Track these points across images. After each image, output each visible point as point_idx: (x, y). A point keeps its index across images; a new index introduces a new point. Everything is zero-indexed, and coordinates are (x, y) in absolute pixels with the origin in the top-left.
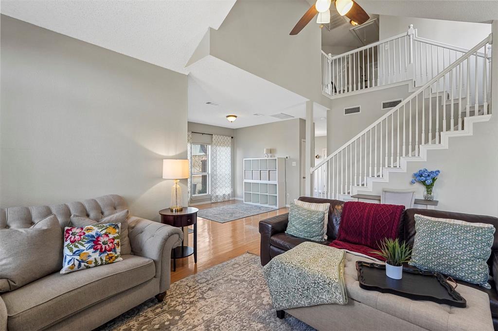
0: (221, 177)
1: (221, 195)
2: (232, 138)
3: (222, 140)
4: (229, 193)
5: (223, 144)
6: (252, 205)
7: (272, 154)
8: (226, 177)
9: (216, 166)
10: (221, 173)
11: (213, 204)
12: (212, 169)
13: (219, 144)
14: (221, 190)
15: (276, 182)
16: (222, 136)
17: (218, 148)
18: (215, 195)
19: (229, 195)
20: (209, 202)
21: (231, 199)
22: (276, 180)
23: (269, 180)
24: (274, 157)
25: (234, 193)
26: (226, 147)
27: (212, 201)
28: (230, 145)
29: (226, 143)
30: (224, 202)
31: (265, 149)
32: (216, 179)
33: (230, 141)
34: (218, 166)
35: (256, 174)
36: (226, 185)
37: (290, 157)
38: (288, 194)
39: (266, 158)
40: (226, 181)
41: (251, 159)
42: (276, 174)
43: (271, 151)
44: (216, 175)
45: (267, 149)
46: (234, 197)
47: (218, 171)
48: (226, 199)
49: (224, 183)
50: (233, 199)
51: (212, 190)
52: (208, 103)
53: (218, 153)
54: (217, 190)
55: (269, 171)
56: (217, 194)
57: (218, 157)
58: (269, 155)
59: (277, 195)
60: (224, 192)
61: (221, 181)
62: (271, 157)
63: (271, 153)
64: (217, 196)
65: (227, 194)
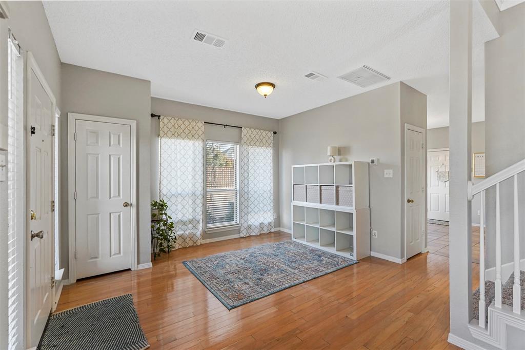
0: (256, 196)
1: (257, 224)
2: (275, 133)
3: (257, 137)
4: (270, 221)
5: (260, 143)
6: (305, 247)
7: (342, 157)
8: (265, 195)
9: (247, 178)
10: (256, 189)
11: (242, 240)
12: (241, 182)
13: (252, 143)
14: (256, 217)
15: (352, 209)
16: (257, 131)
17: (251, 149)
18: (245, 225)
19: (270, 224)
20: (236, 236)
21: (273, 230)
22: (352, 206)
23: (337, 204)
24: (347, 160)
25: (278, 221)
26: (264, 148)
27: (242, 235)
28: (272, 145)
29: (264, 141)
30: (261, 236)
31: (329, 148)
32: (248, 200)
33: (272, 138)
34: (252, 178)
35: (313, 191)
36: (265, 208)
37: (378, 160)
38: (375, 232)
39: (332, 164)
40: (265, 202)
41: (304, 166)
42: (351, 194)
43: (340, 151)
44: (248, 193)
45: (333, 148)
46: (280, 227)
47: (252, 185)
48: (266, 231)
49: (262, 205)
50: (277, 229)
51: (241, 217)
52: (199, 37)
53: (252, 157)
54: (249, 216)
55: (337, 187)
56: (250, 223)
57: (252, 164)
58: (337, 158)
59: (354, 233)
60: (261, 220)
61: (256, 202)
62: (340, 161)
63: (339, 154)
64: (249, 227)
65: (266, 222)
